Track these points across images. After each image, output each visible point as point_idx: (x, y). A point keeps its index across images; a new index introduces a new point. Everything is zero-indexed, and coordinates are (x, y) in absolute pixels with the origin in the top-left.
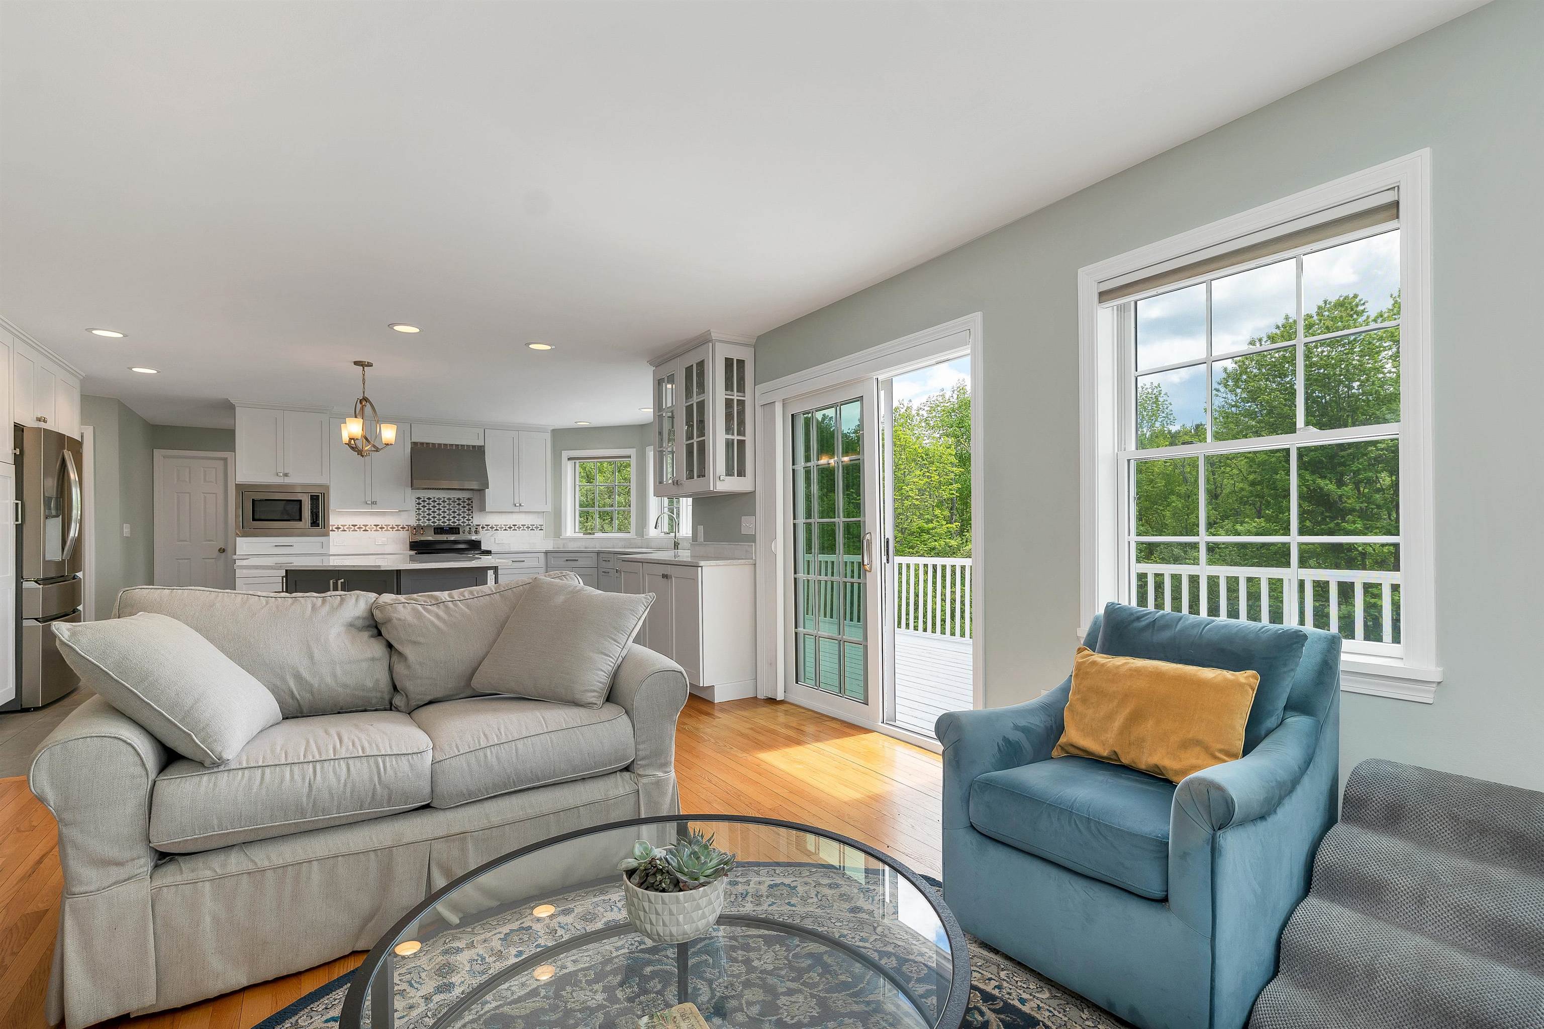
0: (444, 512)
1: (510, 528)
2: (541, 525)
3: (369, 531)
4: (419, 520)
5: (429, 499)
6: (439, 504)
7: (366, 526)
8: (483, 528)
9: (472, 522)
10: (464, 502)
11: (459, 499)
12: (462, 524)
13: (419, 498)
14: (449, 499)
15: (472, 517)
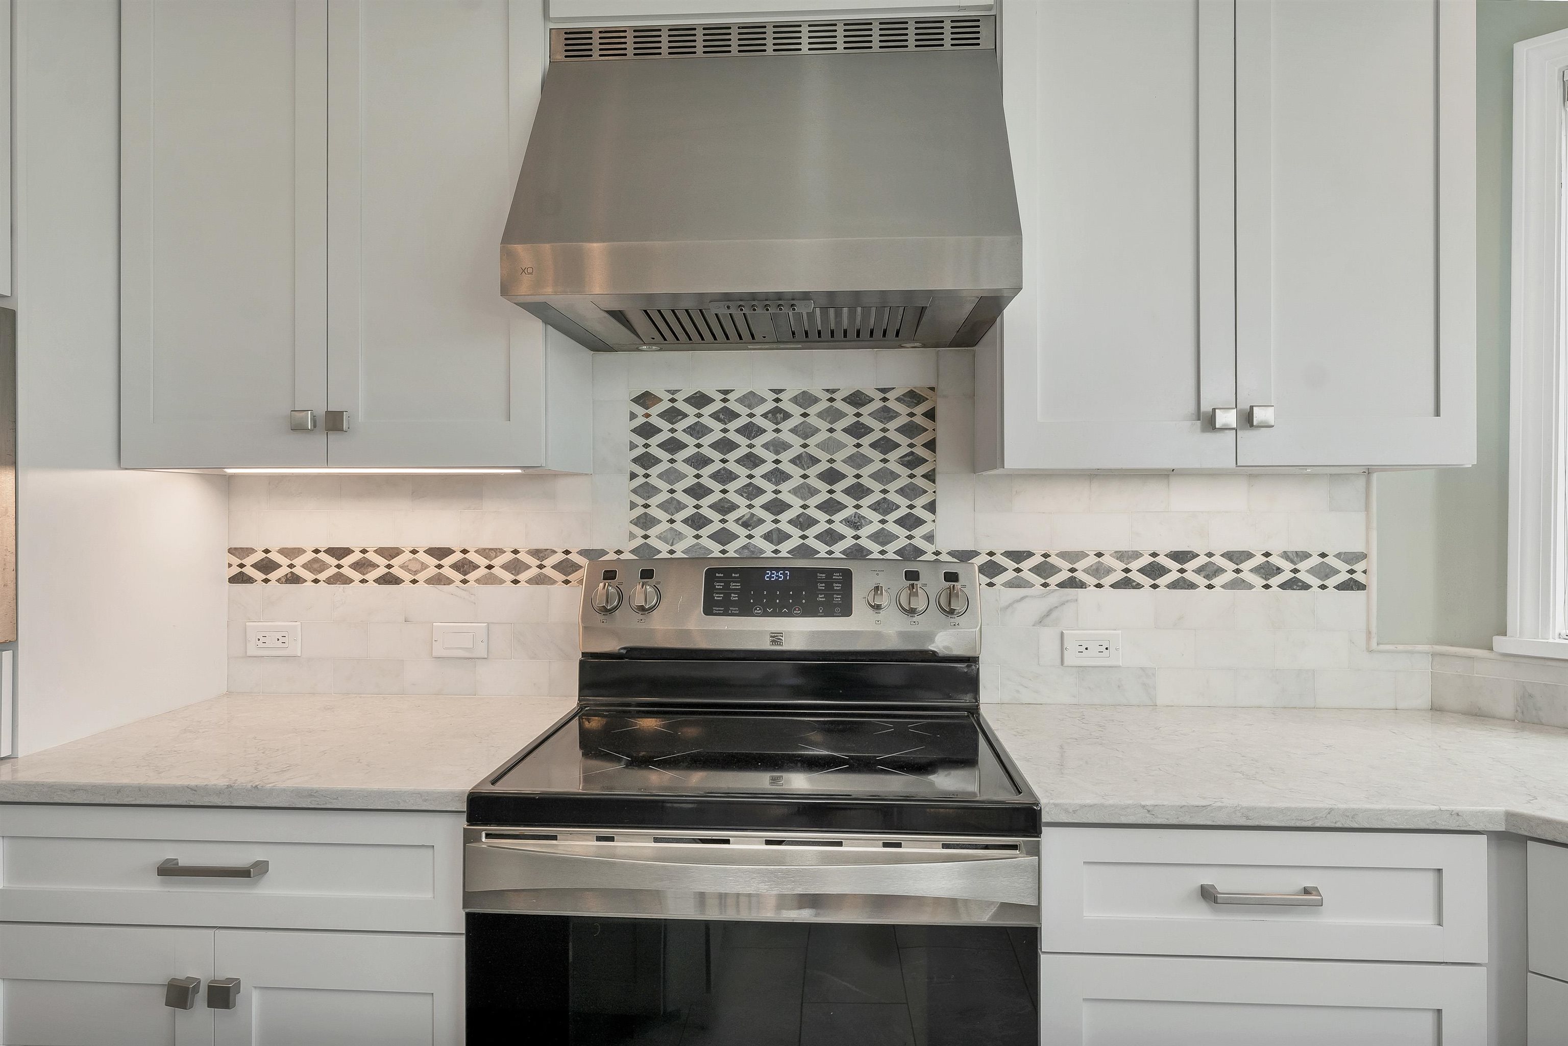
0: (778, 476)
1: (1154, 571)
2: (1352, 558)
3: (407, 585)
4: (646, 522)
5: (699, 400)
6: (751, 431)
7: (390, 553)
8: (991, 569)
9: (930, 538)
10: (886, 414)
11: (857, 399)
12: (875, 548)
13: (645, 399)
14: (805, 400)
15: (931, 507)
